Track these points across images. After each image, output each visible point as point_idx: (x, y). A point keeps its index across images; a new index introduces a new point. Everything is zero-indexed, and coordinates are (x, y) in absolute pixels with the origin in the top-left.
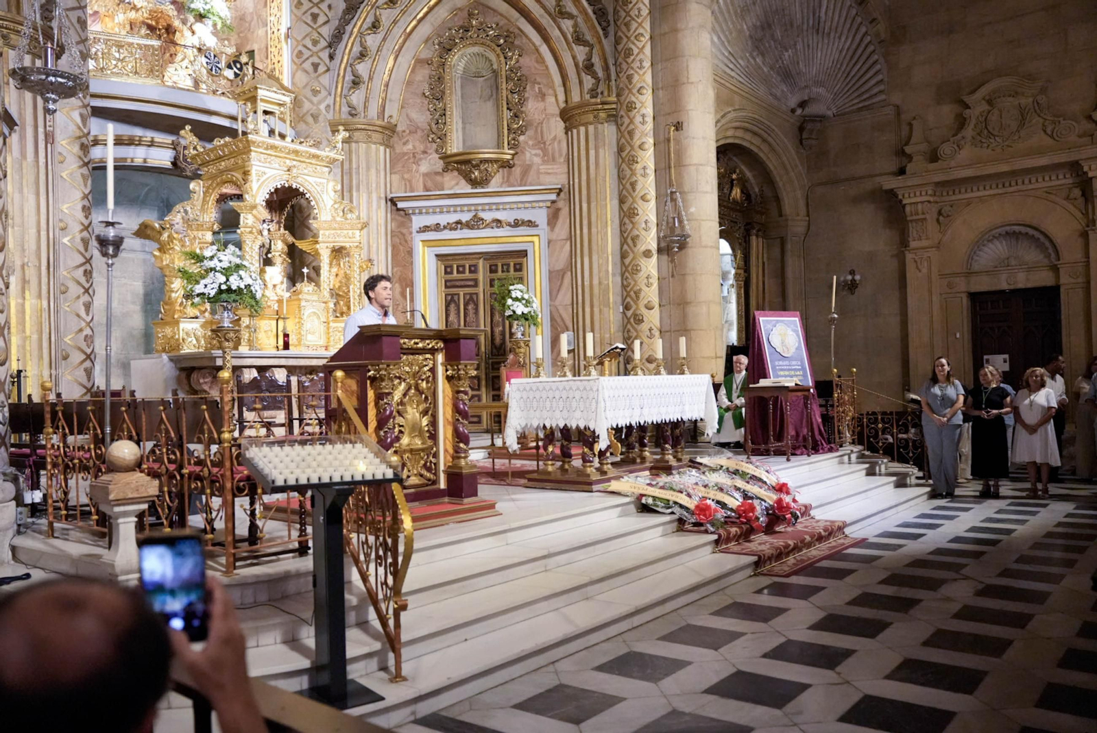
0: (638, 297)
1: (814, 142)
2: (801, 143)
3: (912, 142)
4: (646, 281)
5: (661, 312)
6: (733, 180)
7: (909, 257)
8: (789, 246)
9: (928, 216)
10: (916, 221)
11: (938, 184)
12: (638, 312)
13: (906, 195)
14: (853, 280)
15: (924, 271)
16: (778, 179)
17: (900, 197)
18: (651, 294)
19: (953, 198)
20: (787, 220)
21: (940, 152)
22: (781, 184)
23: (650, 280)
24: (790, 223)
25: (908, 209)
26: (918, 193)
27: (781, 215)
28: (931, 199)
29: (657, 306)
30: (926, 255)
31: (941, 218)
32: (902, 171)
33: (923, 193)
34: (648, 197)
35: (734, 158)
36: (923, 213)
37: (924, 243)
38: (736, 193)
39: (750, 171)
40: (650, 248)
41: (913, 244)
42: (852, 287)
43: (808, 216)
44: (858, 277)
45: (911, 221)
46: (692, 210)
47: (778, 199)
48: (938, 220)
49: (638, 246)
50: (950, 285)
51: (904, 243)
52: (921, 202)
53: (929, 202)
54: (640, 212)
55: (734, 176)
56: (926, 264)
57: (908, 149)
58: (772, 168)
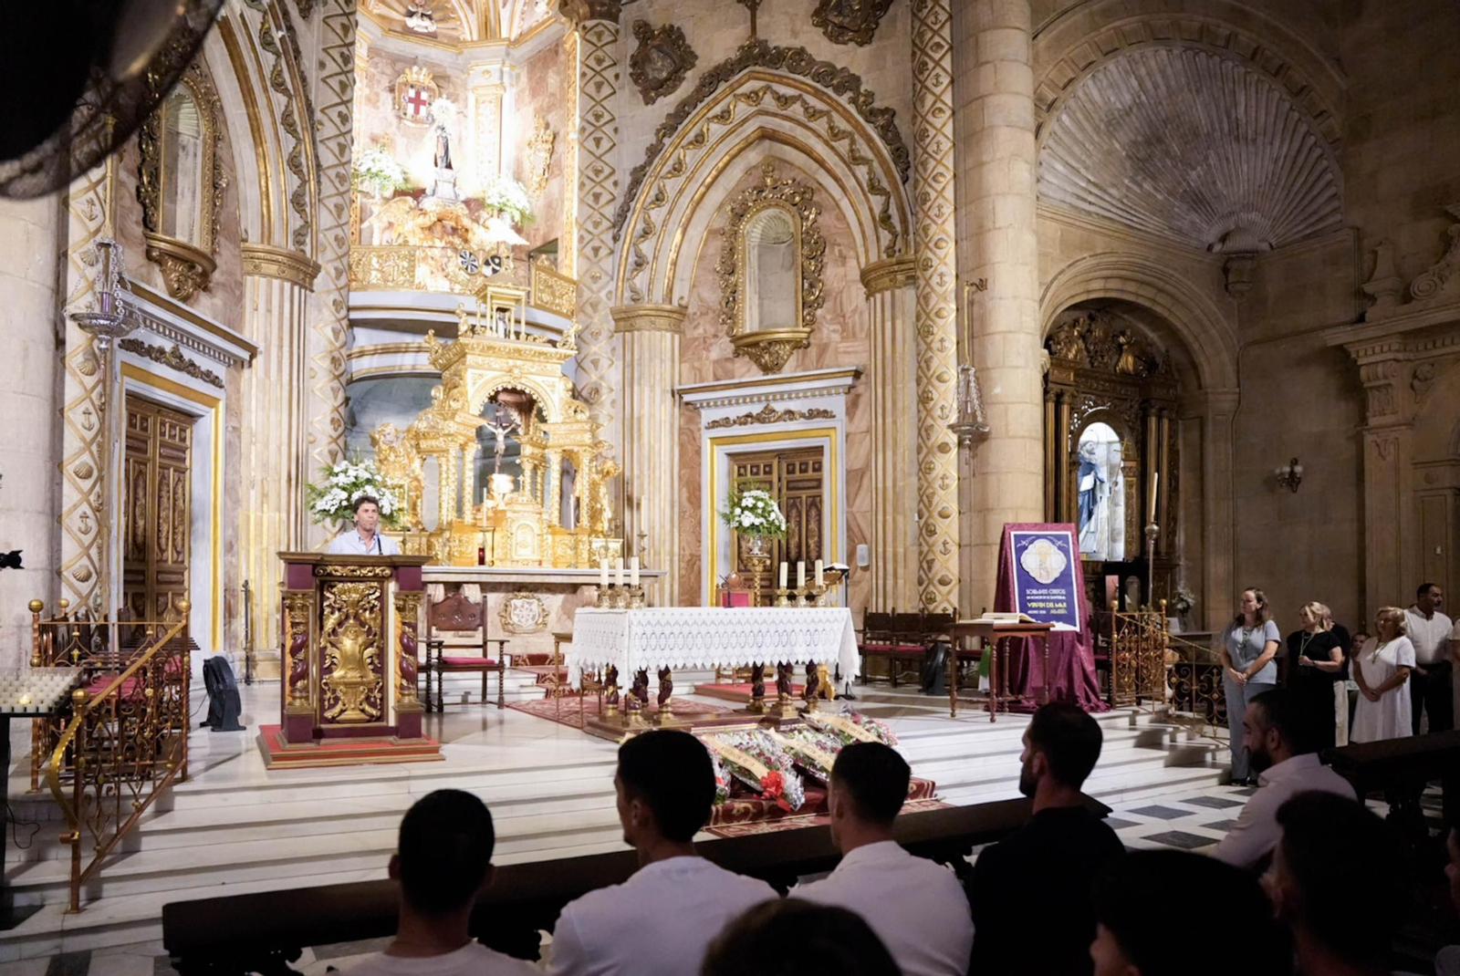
0: (930, 502)
1: (1244, 287)
2: (1226, 287)
3: (1376, 275)
4: (940, 482)
5: (960, 520)
6: (1120, 345)
7: (1369, 439)
8: (1210, 429)
9: (1392, 381)
10: (1378, 388)
11: (1405, 334)
12: (931, 521)
13: (1361, 354)
14: (1292, 473)
15: (1390, 458)
16: (1191, 339)
17: (1353, 356)
18: (948, 498)
19: (1435, 352)
20: (1206, 393)
21: (1414, 289)
22: (1196, 346)
23: (946, 481)
24: (1211, 397)
25: (1363, 372)
26: (1377, 349)
27: (1200, 387)
28: (1400, 356)
29: (955, 515)
30: (1393, 435)
31: (1416, 383)
32: (1361, 319)
33: (1385, 348)
34: (946, 377)
35: (1125, 316)
36: (1385, 377)
37: (1390, 419)
38: (1128, 362)
39: (1154, 331)
40: (947, 440)
41: (1373, 422)
42: (1293, 481)
43: (1239, 386)
44: (1298, 469)
45: (1371, 388)
46: (997, 390)
47: (1195, 366)
48: (1412, 387)
49: (933, 439)
50: (1428, 479)
51: (1363, 420)
52: (1384, 361)
53: (1395, 360)
54: (935, 395)
55: (1122, 340)
56: (1392, 448)
57: (1368, 288)
58: (1179, 326)
